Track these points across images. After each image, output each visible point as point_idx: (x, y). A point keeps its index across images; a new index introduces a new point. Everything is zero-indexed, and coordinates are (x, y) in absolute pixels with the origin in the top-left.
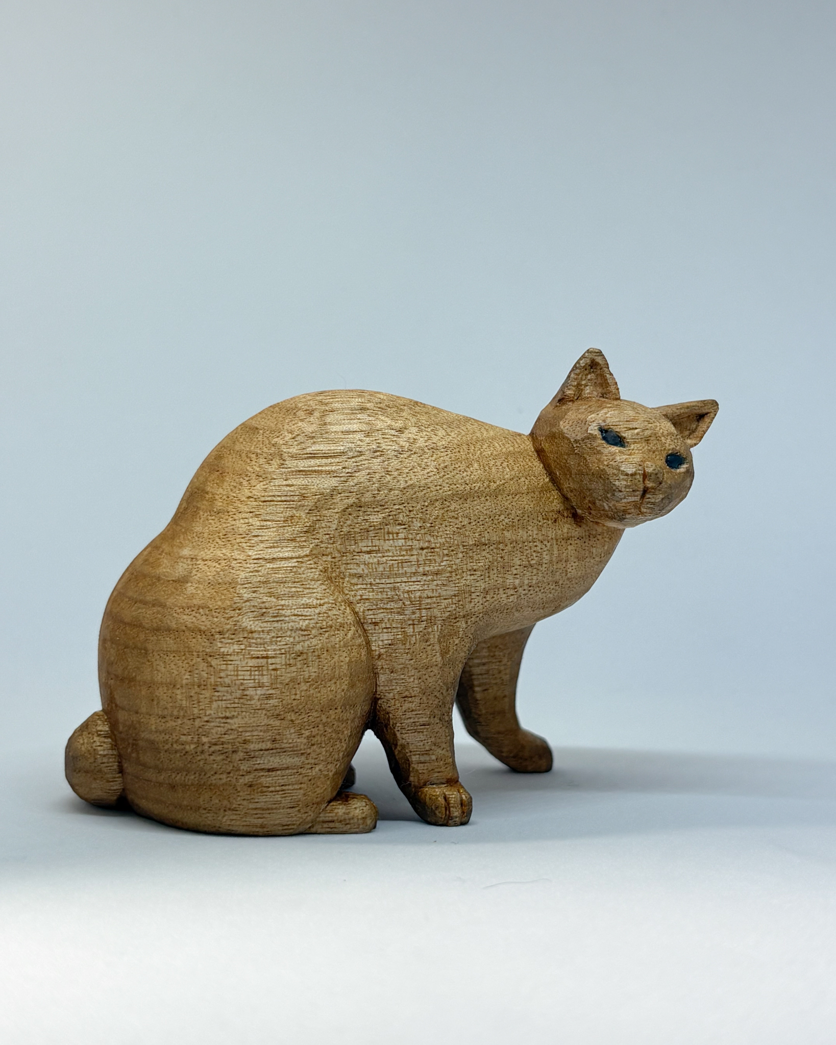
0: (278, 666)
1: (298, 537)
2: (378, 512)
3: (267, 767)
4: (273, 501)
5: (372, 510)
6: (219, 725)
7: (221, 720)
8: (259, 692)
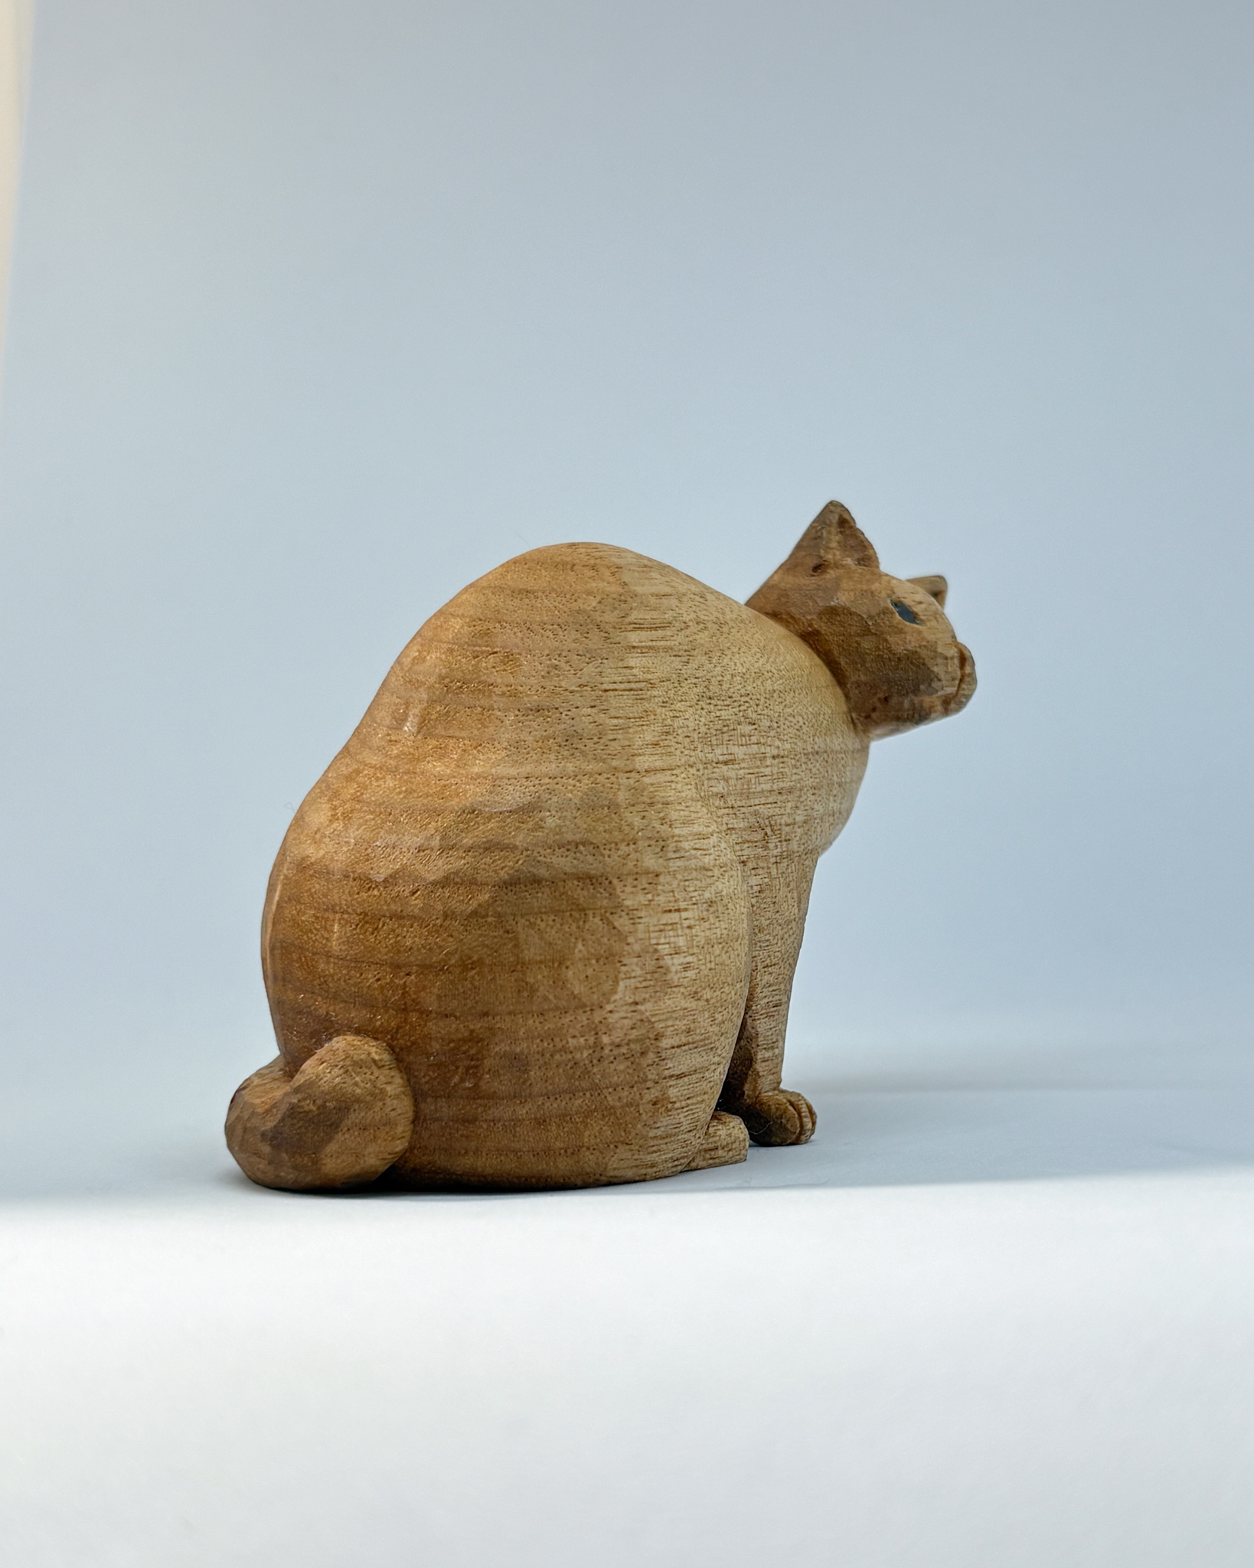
0: (692, 922)
1: (662, 740)
2: (728, 706)
3: (678, 1072)
4: (616, 690)
5: (722, 703)
6: (625, 1015)
7: (627, 1007)
8: (676, 961)
